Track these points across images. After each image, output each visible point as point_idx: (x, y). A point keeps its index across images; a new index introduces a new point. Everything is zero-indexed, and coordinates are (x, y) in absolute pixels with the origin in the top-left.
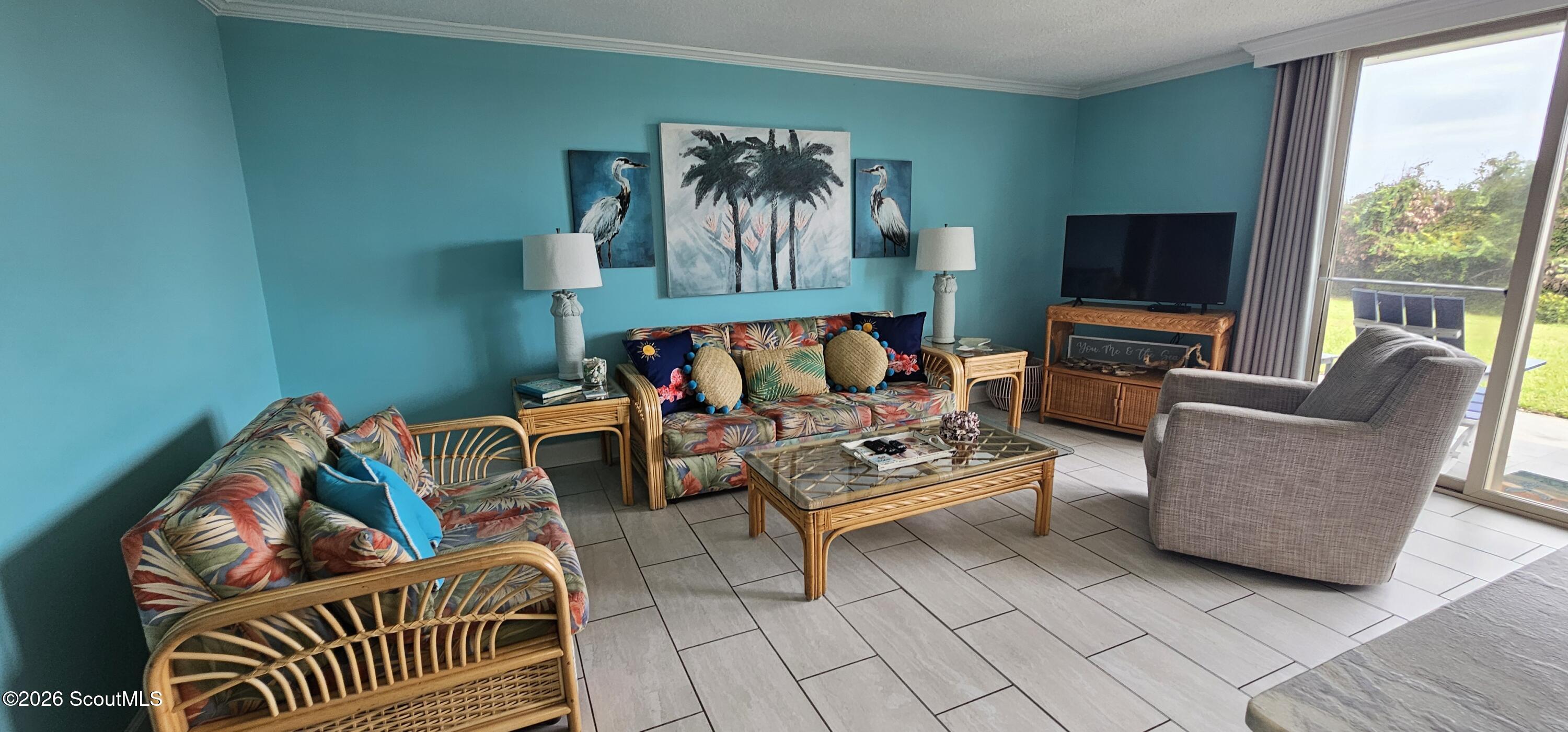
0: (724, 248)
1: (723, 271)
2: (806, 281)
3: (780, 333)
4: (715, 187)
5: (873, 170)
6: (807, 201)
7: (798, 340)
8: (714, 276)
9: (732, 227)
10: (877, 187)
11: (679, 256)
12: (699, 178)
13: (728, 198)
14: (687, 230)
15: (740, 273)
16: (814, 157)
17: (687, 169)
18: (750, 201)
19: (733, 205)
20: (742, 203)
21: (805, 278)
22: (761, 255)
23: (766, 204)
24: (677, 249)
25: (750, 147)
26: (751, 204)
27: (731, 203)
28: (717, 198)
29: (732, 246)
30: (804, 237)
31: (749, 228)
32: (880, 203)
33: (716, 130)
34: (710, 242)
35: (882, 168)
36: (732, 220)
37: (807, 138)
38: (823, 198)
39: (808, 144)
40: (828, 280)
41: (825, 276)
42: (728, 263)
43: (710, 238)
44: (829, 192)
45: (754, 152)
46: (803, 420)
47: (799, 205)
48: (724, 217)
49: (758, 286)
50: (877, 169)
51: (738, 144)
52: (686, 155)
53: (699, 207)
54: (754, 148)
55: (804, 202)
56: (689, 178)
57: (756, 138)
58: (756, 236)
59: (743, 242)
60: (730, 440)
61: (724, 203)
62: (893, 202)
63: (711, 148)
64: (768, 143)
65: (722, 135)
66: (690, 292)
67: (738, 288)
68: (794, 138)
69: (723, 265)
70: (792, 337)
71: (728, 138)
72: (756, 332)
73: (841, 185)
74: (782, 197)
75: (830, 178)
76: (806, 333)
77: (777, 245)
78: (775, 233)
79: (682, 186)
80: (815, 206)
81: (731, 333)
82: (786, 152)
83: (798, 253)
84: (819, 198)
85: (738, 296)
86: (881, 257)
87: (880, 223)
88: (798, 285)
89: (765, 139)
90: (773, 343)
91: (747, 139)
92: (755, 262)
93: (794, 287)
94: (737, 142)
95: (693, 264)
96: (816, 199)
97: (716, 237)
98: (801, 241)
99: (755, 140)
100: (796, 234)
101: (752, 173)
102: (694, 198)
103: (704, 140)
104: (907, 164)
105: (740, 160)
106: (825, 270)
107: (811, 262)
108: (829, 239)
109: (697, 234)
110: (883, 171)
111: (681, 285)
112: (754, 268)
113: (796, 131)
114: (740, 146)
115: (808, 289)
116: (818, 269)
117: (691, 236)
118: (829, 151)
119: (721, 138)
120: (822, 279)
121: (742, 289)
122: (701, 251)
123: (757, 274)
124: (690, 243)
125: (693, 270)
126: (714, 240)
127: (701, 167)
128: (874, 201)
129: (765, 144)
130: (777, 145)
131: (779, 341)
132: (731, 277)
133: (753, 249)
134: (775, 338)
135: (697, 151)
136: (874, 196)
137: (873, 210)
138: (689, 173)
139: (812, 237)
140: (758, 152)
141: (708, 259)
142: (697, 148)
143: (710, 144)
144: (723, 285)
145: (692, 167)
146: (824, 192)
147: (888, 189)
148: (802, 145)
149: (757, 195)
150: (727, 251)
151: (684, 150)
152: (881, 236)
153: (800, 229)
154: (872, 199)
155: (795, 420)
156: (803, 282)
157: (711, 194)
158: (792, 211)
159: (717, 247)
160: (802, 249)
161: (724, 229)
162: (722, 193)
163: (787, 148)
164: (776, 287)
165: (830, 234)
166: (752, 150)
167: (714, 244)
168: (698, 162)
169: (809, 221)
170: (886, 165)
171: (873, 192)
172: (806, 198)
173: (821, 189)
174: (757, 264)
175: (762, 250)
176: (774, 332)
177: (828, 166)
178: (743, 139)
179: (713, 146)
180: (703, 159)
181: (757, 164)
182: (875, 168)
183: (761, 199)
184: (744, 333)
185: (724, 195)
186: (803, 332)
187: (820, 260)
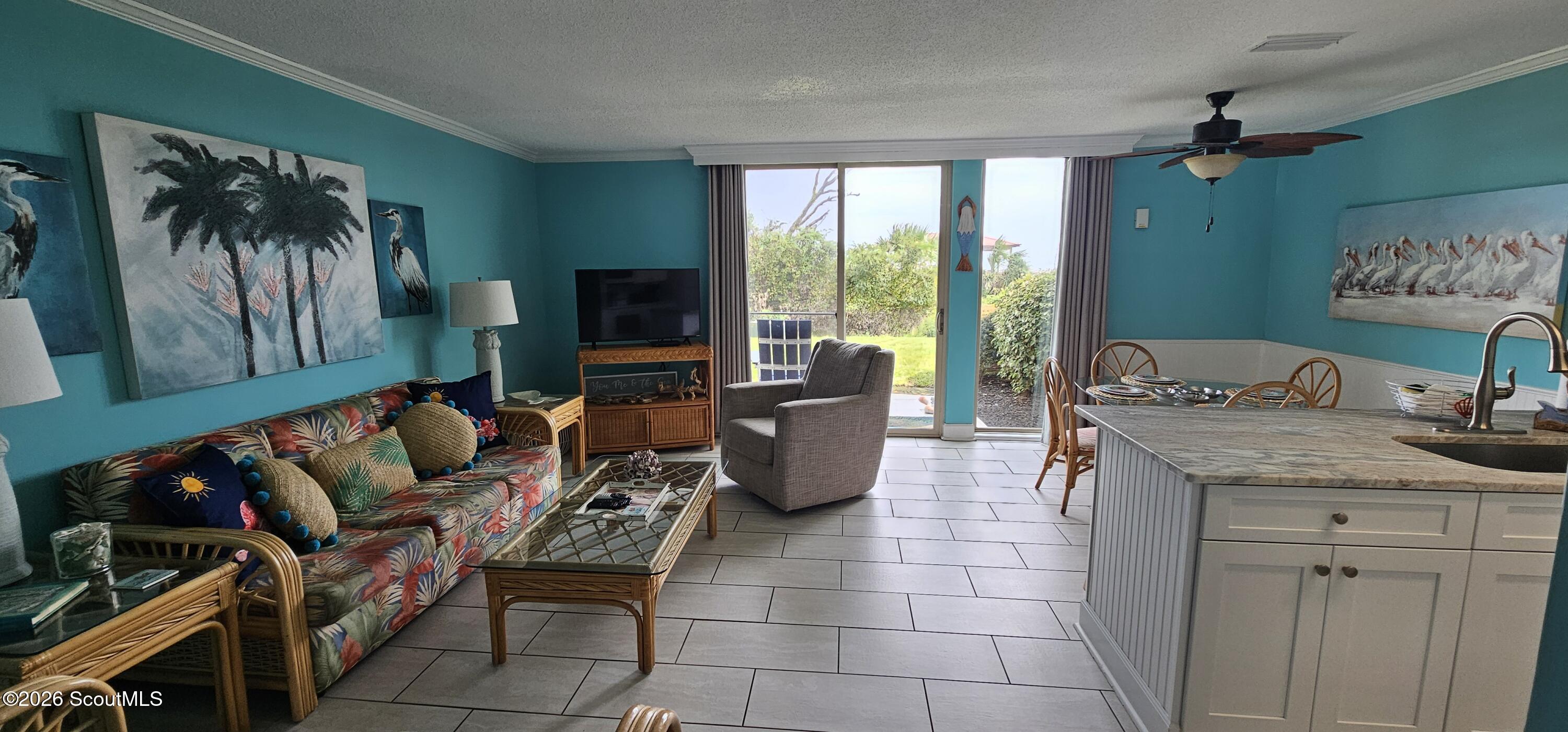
0: (223, 314)
1: (226, 348)
2: (337, 352)
3: (335, 423)
4: (200, 224)
5: (389, 215)
6: (326, 249)
7: (358, 428)
8: (214, 357)
9: (231, 281)
10: (395, 235)
11: (151, 331)
12: (173, 209)
13: (222, 240)
14: (161, 289)
15: (251, 348)
16: (328, 192)
17: (151, 193)
18: (255, 246)
19: (230, 252)
20: (244, 250)
21: (335, 348)
22: (277, 320)
23: (276, 251)
24: (145, 320)
25: (246, 171)
26: (257, 252)
27: (226, 248)
28: (205, 240)
29: (235, 309)
30: (328, 295)
31: (257, 283)
32: (400, 253)
33: (194, 139)
34: (201, 305)
35: (397, 212)
36: (231, 272)
37: (319, 168)
38: (343, 245)
39: (319, 175)
40: (361, 348)
41: (356, 343)
42: (231, 337)
43: (201, 300)
44: (349, 238)
45: (252, 178)
46: (457, 514)
47: (317, 252)
48: (218, 267)
49: (278, 365)
50: (392, 214)
51: (228, 163)
52: (145, 171)
53: (178, 253)
54: (251, 172)
55: (323, 250)
56: (155, 207)
57: (252, 159)
58: (267, 295)
59: (250, 304)
60: (398, 568)
61: (217, 247)
62: (410, 251)
63: (187, 164)
64: (270, 167)
65: (203, 147)
66: (177, 385)
67: (251, 371)
68: (301, 165)
69: (224, 339)
70: (351, 425)
71: (213, 153)
72: (305, 427)
73: (361, 229)
74: (295, 242)
75: (348, 220)
76: (364, 416)
77: (297, 306)
78: (293, 291)
79: (145, 219)
80: (335, 255)
81: (269, 435)
82: (294, 183)
83: (323, 315)
84: (339, 245)
85: (253, 381)
86: (407, 315)
87: (403, 276)
88: (328, 359)
89: (265, 162)
90: (329, 438)
91: (240, 158)
92: (270, 332)
93: (323, 361)
94: (227, 160)
95: (178, 341)
96: (337, 247)
97: (209, 300)
98: (325, 299)
99: (251, 161)
100: (317, 291)
101: (251, 208)
102: (167, 239)
103: (174, 151)
104: (419, 210)
105: (233, 186)
106: (357, 335)
107: (340, 327)
108: (355, 297)
109: (180, 295)
110: (398, 216)
111: (159, 376)
112: (270, 340)
113: (304, 157)
114: (231, 168)
115: (340, 361)
116: (349, 334)
117: (170, 298)
118: (343, 187)
119: (201, 151)
120: (354, 346)
121: (256, 372)
122: (187, 320)
123: (274, 348)
124: (170, 308)
125: (178, 351)
126: (208, 303)
127: (173, 191)
128: (394, 251)
129: (265, 169)
130: (282, 172)
131: (336, 434)
132: (239, 356)
133: (266, 315)
134: (330, 430)
135: (165, 167)
136: (393, 245)
137: (394, 261)
138: (155, 199)
139: (336, 295)
140: (257, 179)
141: (201, 331)
142: (165, 161)
143: (186, 158)
144: (229, 368)
145: (159, 190)
146: (343, 238)
147: (405, 236)
148: (312, 176)
149: (263, 239)
150: (229, 317)
151: (143, 163)
152: (405, 292)
153: (322, 285)
154: (391, 248)
155: (450, 517)
156: (333, 353)
157: (194, 233)
158: (310, 260)
159: (214, 313)
160: (327, 310)
161: (220, 286)
162: (211, 233)
163: (295, 176)
164: (301, 363)
165: (357, 289)
166: (248, 175)
167: (208, 309)
168: (168, 184)
169: (331, 273)
170: (400, 210)
171: (392, 240)
172: (325, 245)
173: (340, 234)
174: (274, 335)
175: (278, 313)
176: (327, 423)
177: (344, 206)
178: (234, 158)
179: (190, 161)
180: (176, 180)
181: (258, 195)
182: (390, 212)
183: (269, 246)
184: (289, 432)
185: (215, 237)
186: (360, 415)
187: (349, 324)
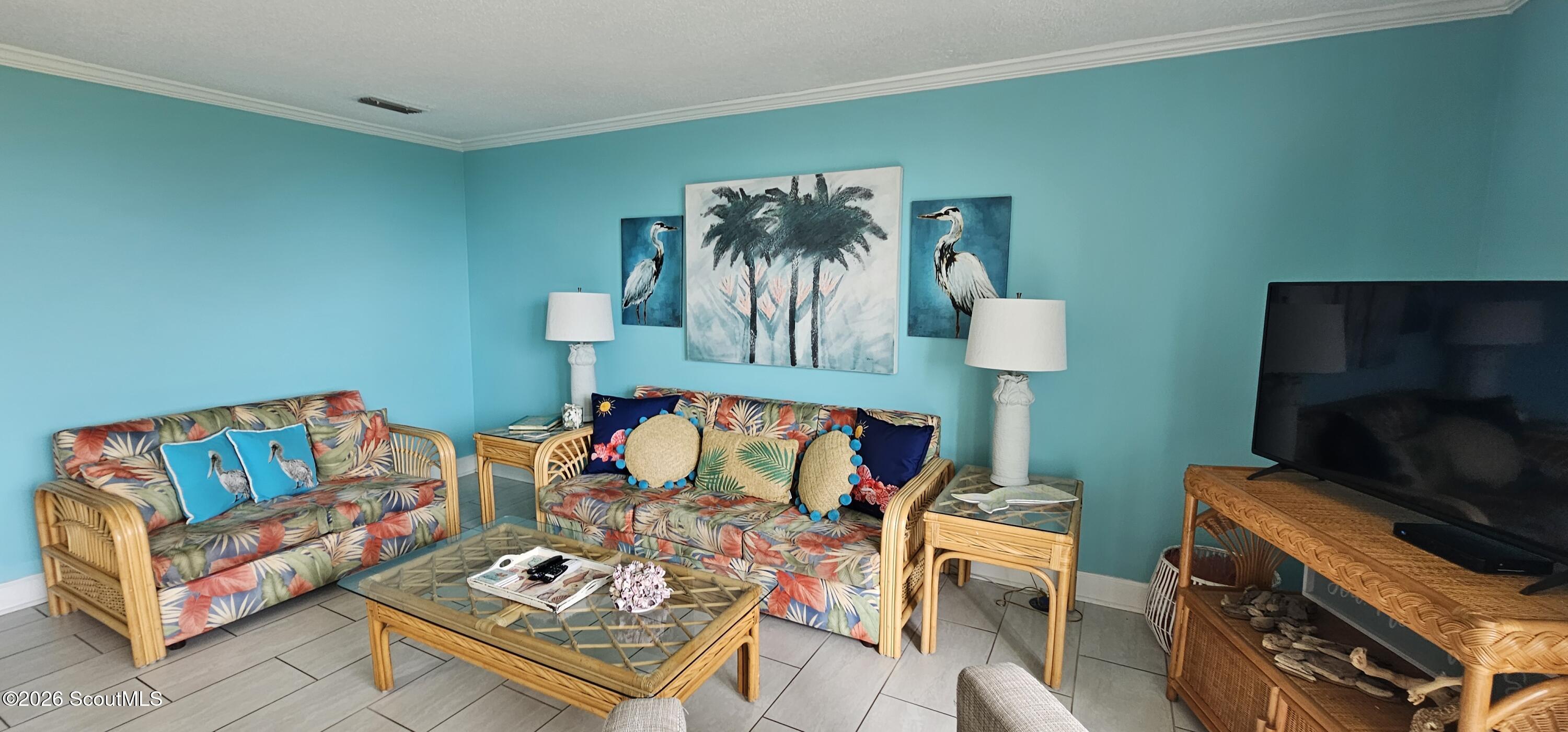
0: (739, 313)
1: (737, 338)
2: (832, 361)
3: (767, 417)
4: (732, 247)
5: (940, 215)
6: (836, 260)
7: (785, 430)
8: (729, 343)
9: (747, 290)
10: (948, 239)
11: (697, 318)
12: (718, 238)
13: (745, 258)
14: (705, 292)
15: (754, 342)
16: (847, 204)
17: (707, 229)
18: (768, 260)
19: (749, 266)
20: (760, 263)
21: (829, 355)
22: (778, 323)
23: (786, 264)
24: (695, 312)
25: (770, 200)
26: (769, 264)
27: (748, 264)
28: (734, 259)
29: (748, 312)
30: (831, 304)
31: (766, 291)
32: (951, 260)
33: (735, 186)
34: (726, 305)
35: (954, 210)
36: (748, 282)
37: (837, 182)
38: (858, 256)
39: (839, 189)
40: (860, 361)
41: (856, 358)
42: (742, 329)
43: (726, 301)
44: (867, 248)
45: (774, 205)
47: (826, 264)
48: (740, 278)
49: (773, 359)
50: (947, 213)
51: (757, 197)
52: (706, 214)
53: (716, 268)
54: (774, 200)
55: (832, 260)
56: (708, 238)
57: (776, 189)
58: (773, 301)
59: (758, 306)
61: (741, 263)
62: (974, 260)
63: (730, 205)
64: (791, 193)
65: (741, 190)
66: (706, 356)
67: (752, 360)
68: (821, 184)
69: (737, 331)
70: (779, 425)
71: (747, 193)
72: (742, 411)
73: (884, 237)
74: (805, 255)
75: (868, 230)
76: (797, 423)
77: (797, 313)
78: (795, 298)
79: (702, 247)
80: (846, 265)
81: (719, 406)
82: (811, 201)
83: (822, 323)
84: (852, 255)
85: (751, 366)
87: (951, 289)
88: (820, 363)
89: (786, 188)
90: (755, 428)
91: (768, 191)
92: (771, 330)
93: (815, 366)
94: (757, 196)
95: (709, 327)
96: (848, 257)
97: (731, 301)
98: (827, 309)
99: (776, 191)
100: (820, 299)
101: (771, 229)
102: (712, 259)
103: (723, 197)
104: (1005, 201)
105: (759, 215)
106: (857, 347)
107: (839, 336)
108: (864, 309)
109: (714, 297)
110: (958, 215)
111: (697, 348)
112: (770, 337)
113: (825, 175)
114: (760, 200)
115: (833, 368)
116: (847, 346)
117: (709, 299)
118: (868, 195)
119: (740, 193)
120: (852, 359)
121: (756, 360)
122: (716, 314)
123: (772, 345)
124: (707, 305)
125: (708, 334)
126: (730, 304)
127: (720, 226)
128: (941, 258)
129: (786, 195)
130: (801, 195)
131: (763, 427)
132: (745, 346)
133: (770, 316)
134: (760, 421)
135: (716, 210)
136: (941, 251)
137: (939, 270)
138: (709, 233)
139: (841, 305)
140: (778, 205)
141: (723, 323)
142: (718, 206)
143: (729, 201)
144: (738, 352)
145: (712, 226)
146: (859, 248)
147: (965, 240)
148: (831, 191)
149: (775, 254)
150: (742, 316)
151: (705, 210)
152: (952, 309)
153: (825, 295)
154: (938, 254)
156: (827, 360)
157: (729, 254)
158: (817, 272)
159: (732, 311)
160: (827, 319)
161: (739, 292)
162: (739, 252)
163: (813, 196)
164: (794, 363)
165: (866, 301)
166: (772, 203)
167: (729, 308)
168: (717, 221)
169: (838, 285)
170: (961, 207)
171: (940, 245)
172: (833, 255)
173: (855, 244)
174: (773, 333)
175: (779, 318)
176: (760, 414)
177: (865, 214)
178: (762, 192)
179: (732, 202)
180: (721, 218)
181: (777, 218)
182: (943, 211)
183: (780, 259)
184: (728, 408)
185: (741, 255)
186: (793, 421)
187: (850, 335)
